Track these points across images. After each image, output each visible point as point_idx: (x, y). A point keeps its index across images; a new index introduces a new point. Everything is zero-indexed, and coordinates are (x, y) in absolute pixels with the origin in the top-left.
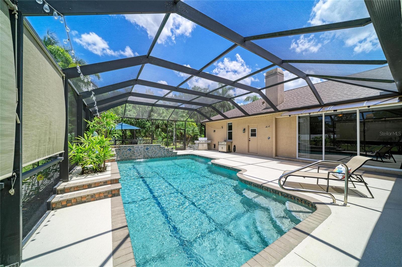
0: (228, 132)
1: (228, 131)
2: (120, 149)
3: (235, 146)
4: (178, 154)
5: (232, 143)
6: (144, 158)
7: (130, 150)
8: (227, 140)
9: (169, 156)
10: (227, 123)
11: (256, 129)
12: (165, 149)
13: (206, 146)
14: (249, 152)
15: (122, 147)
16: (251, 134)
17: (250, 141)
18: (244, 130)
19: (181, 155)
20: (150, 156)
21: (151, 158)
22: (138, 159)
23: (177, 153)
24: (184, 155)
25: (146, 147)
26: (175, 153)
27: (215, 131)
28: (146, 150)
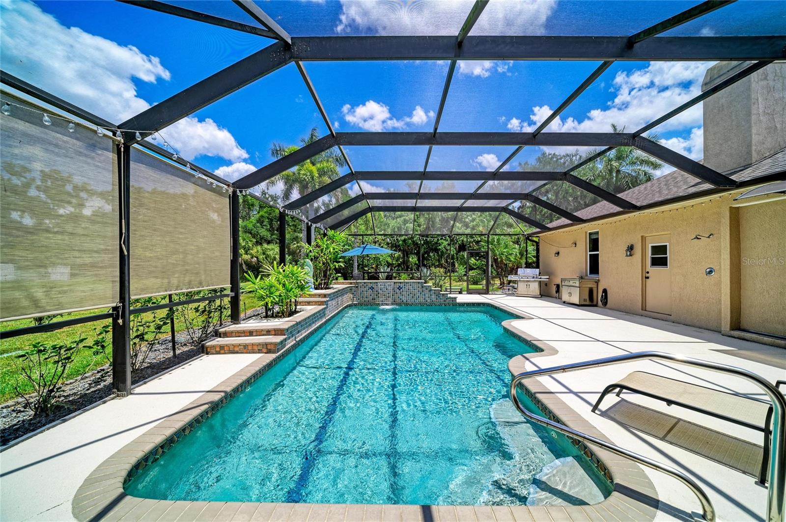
0: (590, 255)
1: (589, 253)
2: (357, 287)
3: (605, 291)
4: (458, 301)
5: (597, 282)
6: (394, 303)
7: (372, 288)
8: (587, 275)
9: (441, 305)
10: (586, 232)
11: (666, 246)
12: (431, 290)
13: (535, 288)
14: (644, 308)
15: (361, 283)
16: (652, 258)
17: (648, 278)
18: (631, 248)
19: (465, 303)
20: (405, 301)
21: (407, 304)
22: (382, 305)
23: (455, 298)
24: (472, 303)
25: (397, 285)
26: (453, 298)
27: (558, 253)
28: (398, 290)
